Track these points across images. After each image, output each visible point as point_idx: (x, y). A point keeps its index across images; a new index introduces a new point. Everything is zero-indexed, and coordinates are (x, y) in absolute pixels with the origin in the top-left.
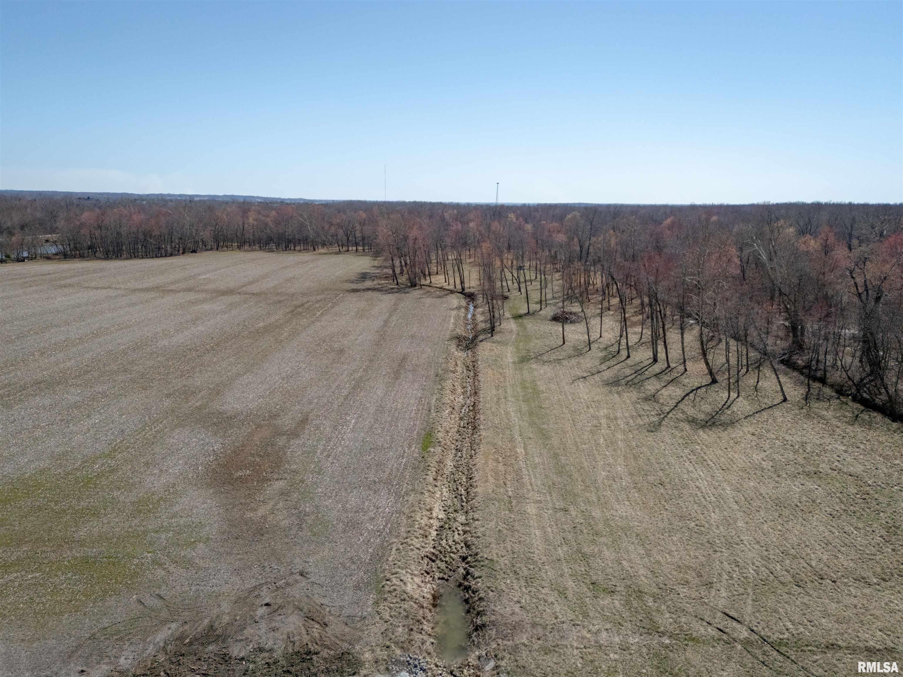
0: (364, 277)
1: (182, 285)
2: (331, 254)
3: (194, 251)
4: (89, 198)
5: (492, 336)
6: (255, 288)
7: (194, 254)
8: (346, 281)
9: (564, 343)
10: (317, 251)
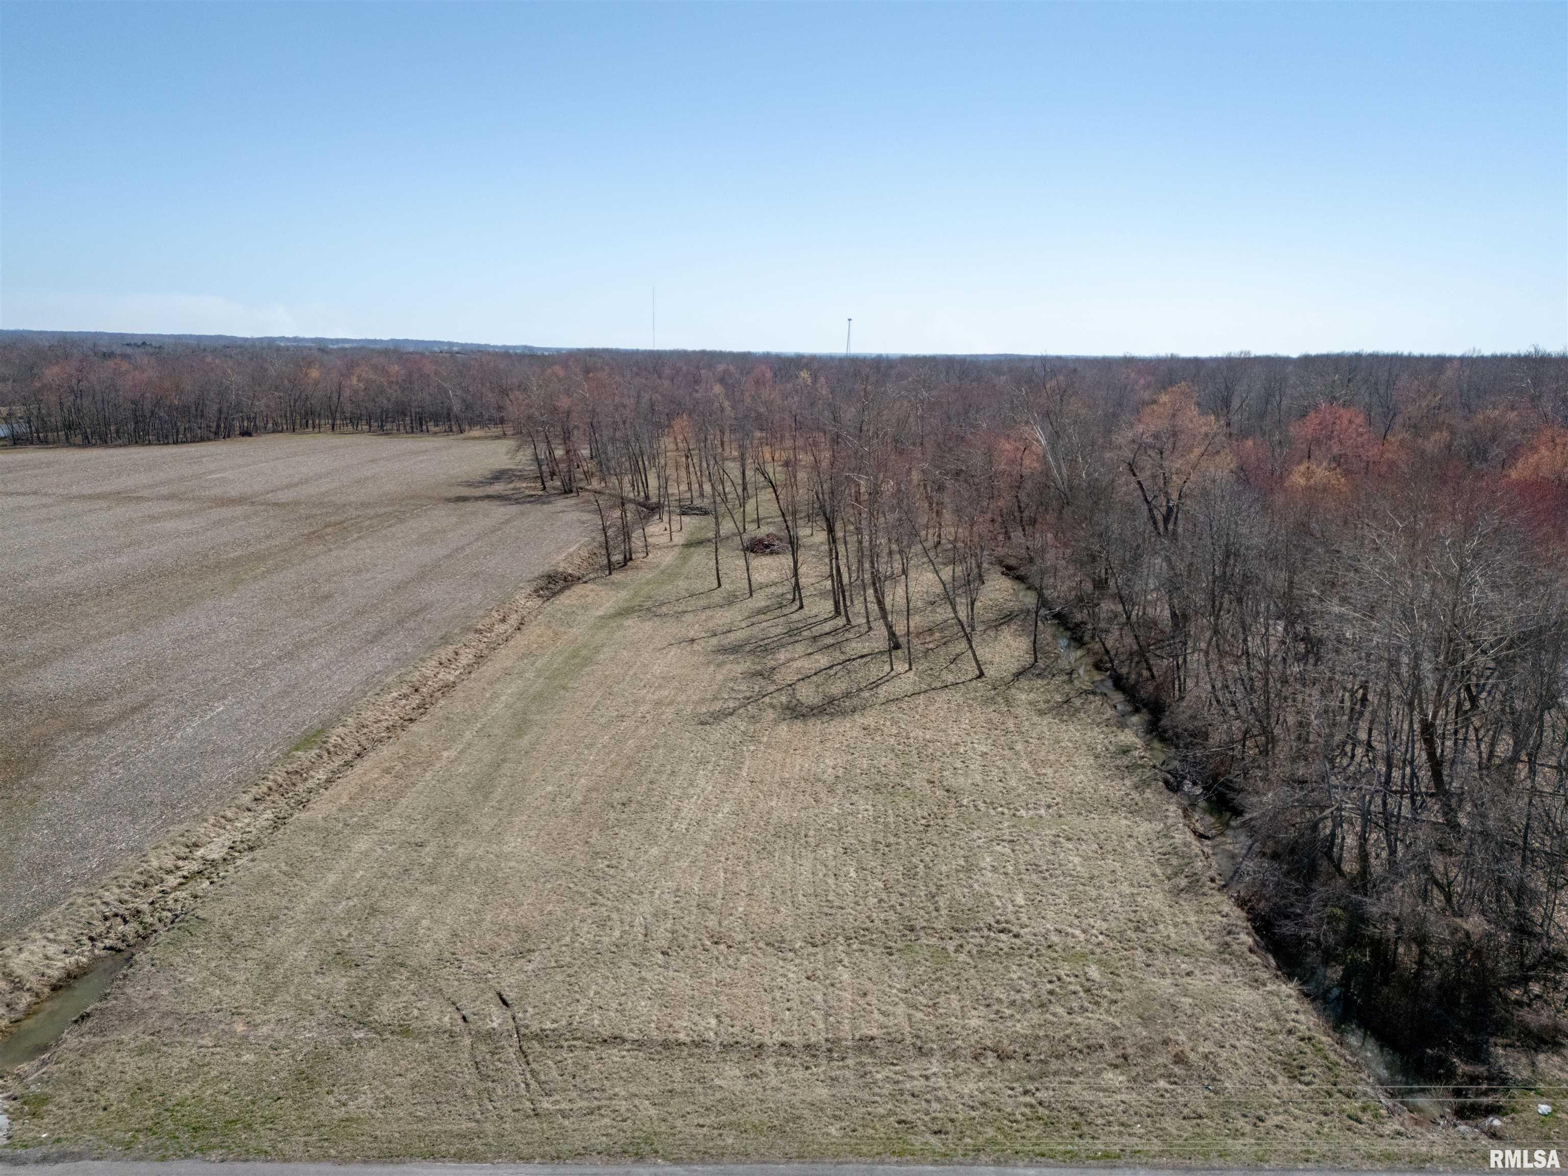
0: (499, 476)
1: (164, 490)
2: (486, 438)
3: (246, 433)
4: (144, 343)
5: (610, 574)
6: (284, 496)
7: (244, 439)
8: (460, 484)
9: (720, 585)
10: (466, 434)
